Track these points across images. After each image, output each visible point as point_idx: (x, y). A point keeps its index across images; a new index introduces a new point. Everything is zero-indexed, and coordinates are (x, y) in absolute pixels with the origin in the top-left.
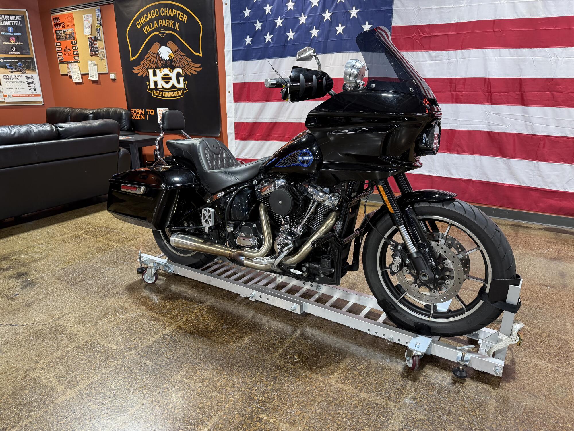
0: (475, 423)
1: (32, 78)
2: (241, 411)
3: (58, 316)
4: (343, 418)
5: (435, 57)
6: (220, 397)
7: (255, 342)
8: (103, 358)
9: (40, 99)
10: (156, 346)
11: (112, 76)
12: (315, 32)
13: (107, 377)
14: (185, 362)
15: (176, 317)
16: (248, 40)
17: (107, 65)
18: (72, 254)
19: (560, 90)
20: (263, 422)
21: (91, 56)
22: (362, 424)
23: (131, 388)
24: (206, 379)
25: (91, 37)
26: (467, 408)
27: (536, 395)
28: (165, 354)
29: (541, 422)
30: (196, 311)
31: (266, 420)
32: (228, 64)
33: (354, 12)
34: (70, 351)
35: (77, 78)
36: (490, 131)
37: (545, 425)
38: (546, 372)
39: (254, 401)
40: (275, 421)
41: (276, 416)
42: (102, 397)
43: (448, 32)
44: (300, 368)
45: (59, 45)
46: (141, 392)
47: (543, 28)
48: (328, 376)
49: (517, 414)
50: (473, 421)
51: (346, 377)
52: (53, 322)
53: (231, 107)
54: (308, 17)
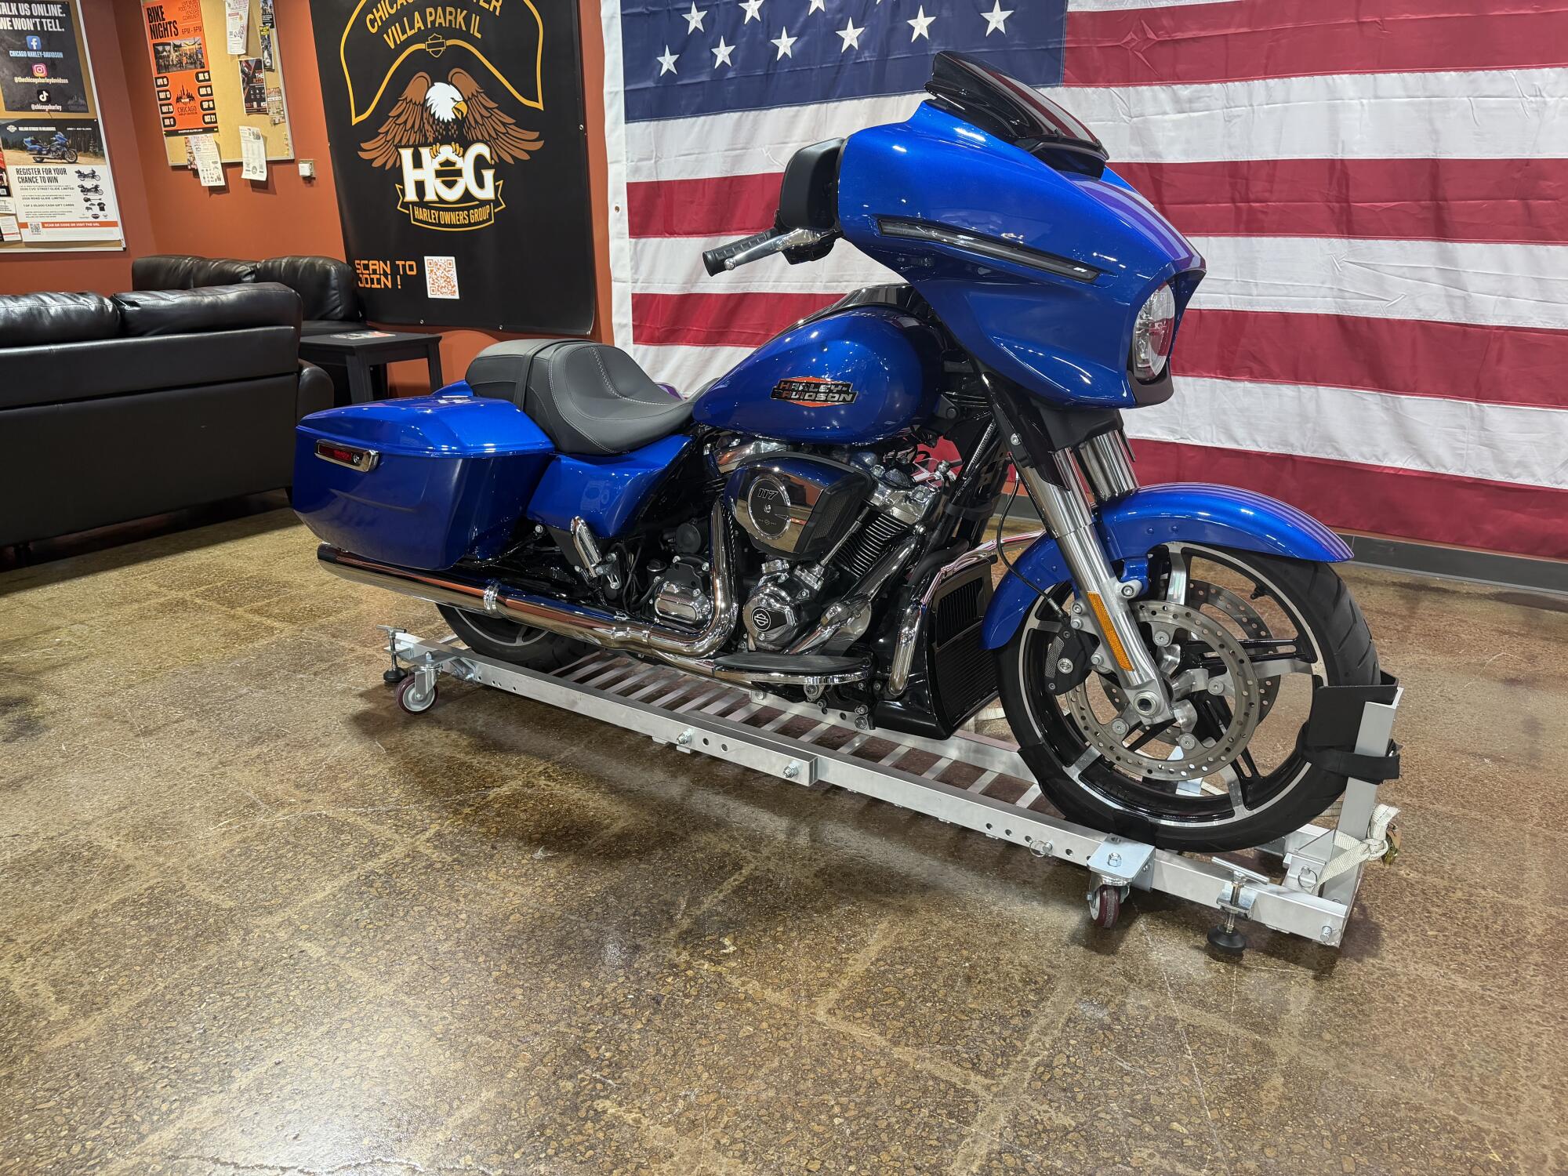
0: (1216, 1142)
1: (93, 175)
2: (548, 1089)
3: (88, 817)
4: (831, 1117)
5: (1190, 101)
6: (494, 1049)
7: (619, 898)
8: (191, 933)
9: (117, 234)
10: (340, 903)
11: (305, 169)
12: (851, 36)
13: (189, 986)
14: (413, 950)
15: (411, 826)
16: (668, 61)
17: (289, 137)
18: (156, 651)
19: (1549, 192)
20: (603, 1123)
21: (249, 112)
22: (884, 1137)
23: (251, 1017)
24: (463, 998)
25: (247, 62)
26: (1198, 1098)
27: (1409, 1065)
28: (362, 924)
29: (1412, 1145)
30: (467, 810)
31: (613, 1115)
32: (612, 131)
34: (105, 910)
35: (211, 175)
36: (1345, 313)
37: (1423, 1153)
38: (1446, 999)
39: (588, 1061)
40: (637, 1121)
41: (644, 1107)
42: (167, 1041)
43: (1228, 26)
44: (732, 971)
45: (164, 85)
46: (276, 1030)
47: (1502, 9)
48: (809, 996)
49: (1343, 1119)
50: (1211, 1135)
51: (859, 1001)
52: (73, 833)
53: (622, 250)
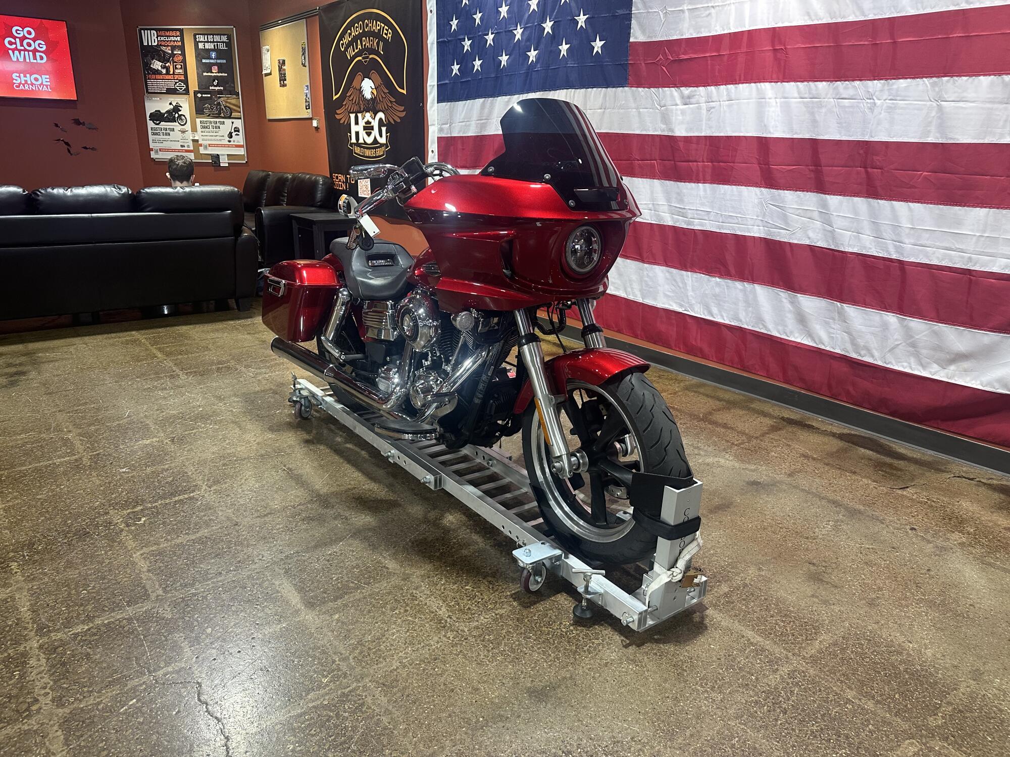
5: (689, 97)
9: (243, 152)
11: (315, 124)
12: (533, 54)
16: (456, 68)
19: (878, 164)
32: (431, 107)
33: (582, 19)
36: (768, 237)
43: (705, 52)
47: (850, 42)
54: (525, 28)
